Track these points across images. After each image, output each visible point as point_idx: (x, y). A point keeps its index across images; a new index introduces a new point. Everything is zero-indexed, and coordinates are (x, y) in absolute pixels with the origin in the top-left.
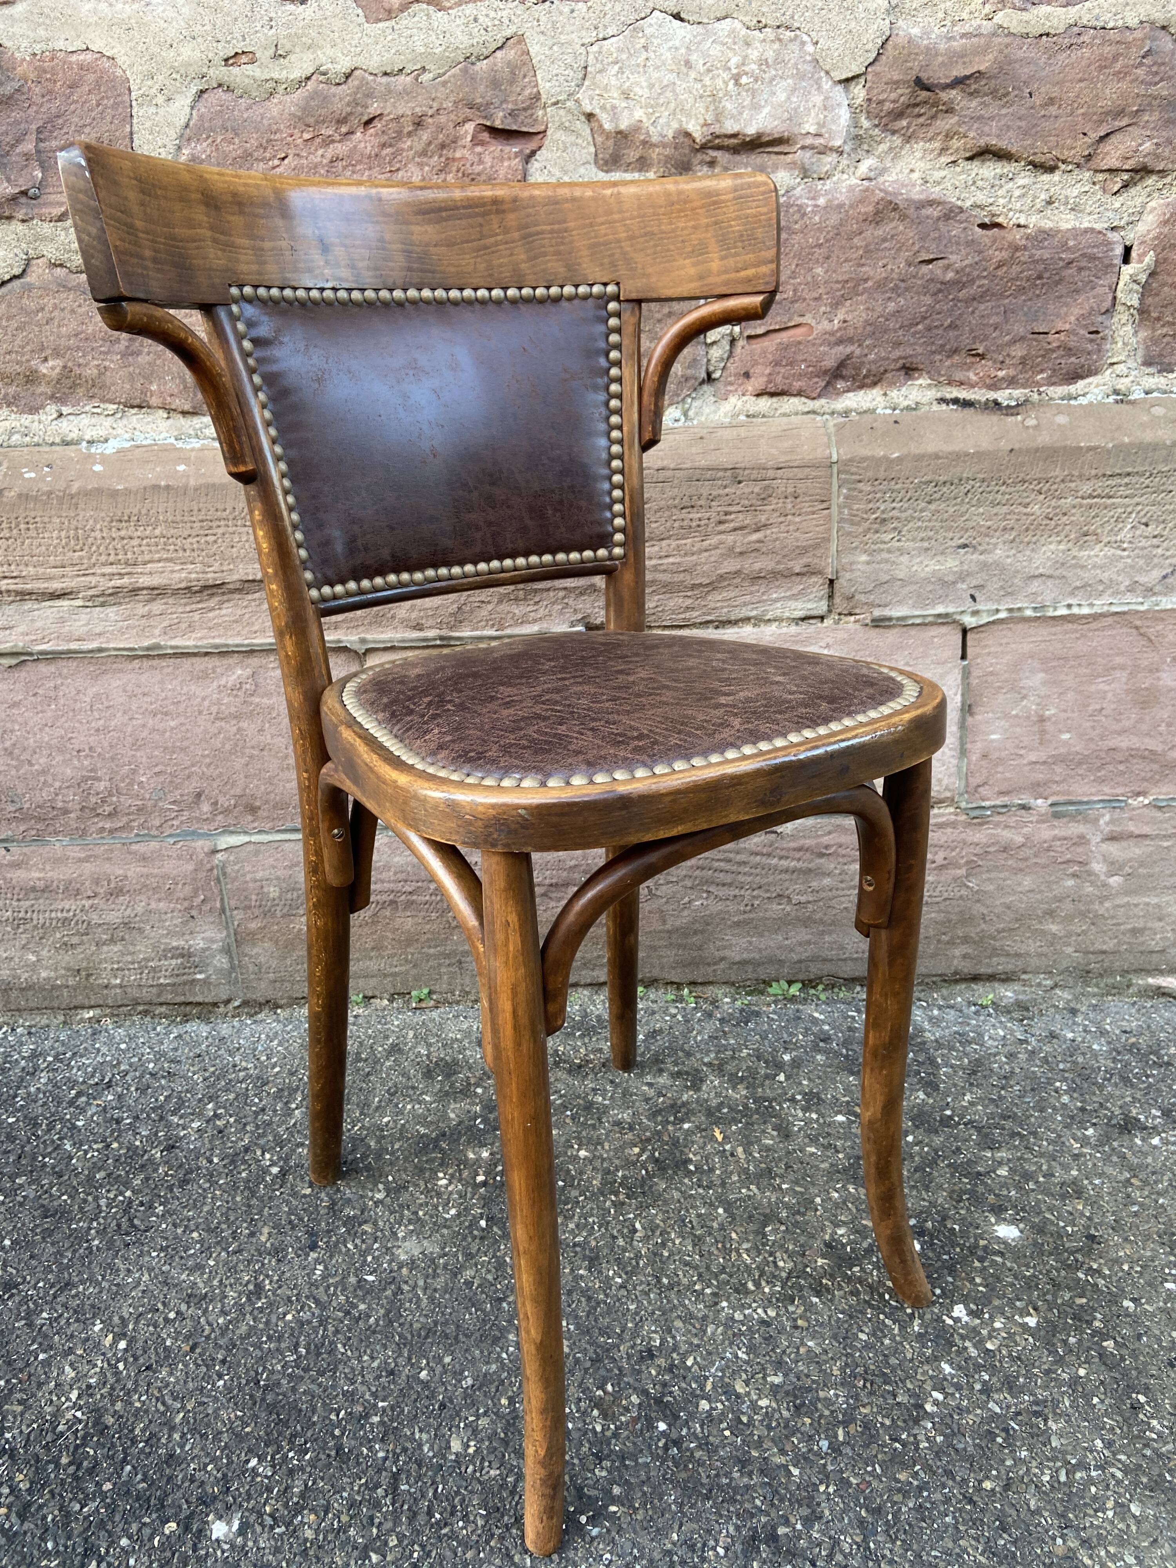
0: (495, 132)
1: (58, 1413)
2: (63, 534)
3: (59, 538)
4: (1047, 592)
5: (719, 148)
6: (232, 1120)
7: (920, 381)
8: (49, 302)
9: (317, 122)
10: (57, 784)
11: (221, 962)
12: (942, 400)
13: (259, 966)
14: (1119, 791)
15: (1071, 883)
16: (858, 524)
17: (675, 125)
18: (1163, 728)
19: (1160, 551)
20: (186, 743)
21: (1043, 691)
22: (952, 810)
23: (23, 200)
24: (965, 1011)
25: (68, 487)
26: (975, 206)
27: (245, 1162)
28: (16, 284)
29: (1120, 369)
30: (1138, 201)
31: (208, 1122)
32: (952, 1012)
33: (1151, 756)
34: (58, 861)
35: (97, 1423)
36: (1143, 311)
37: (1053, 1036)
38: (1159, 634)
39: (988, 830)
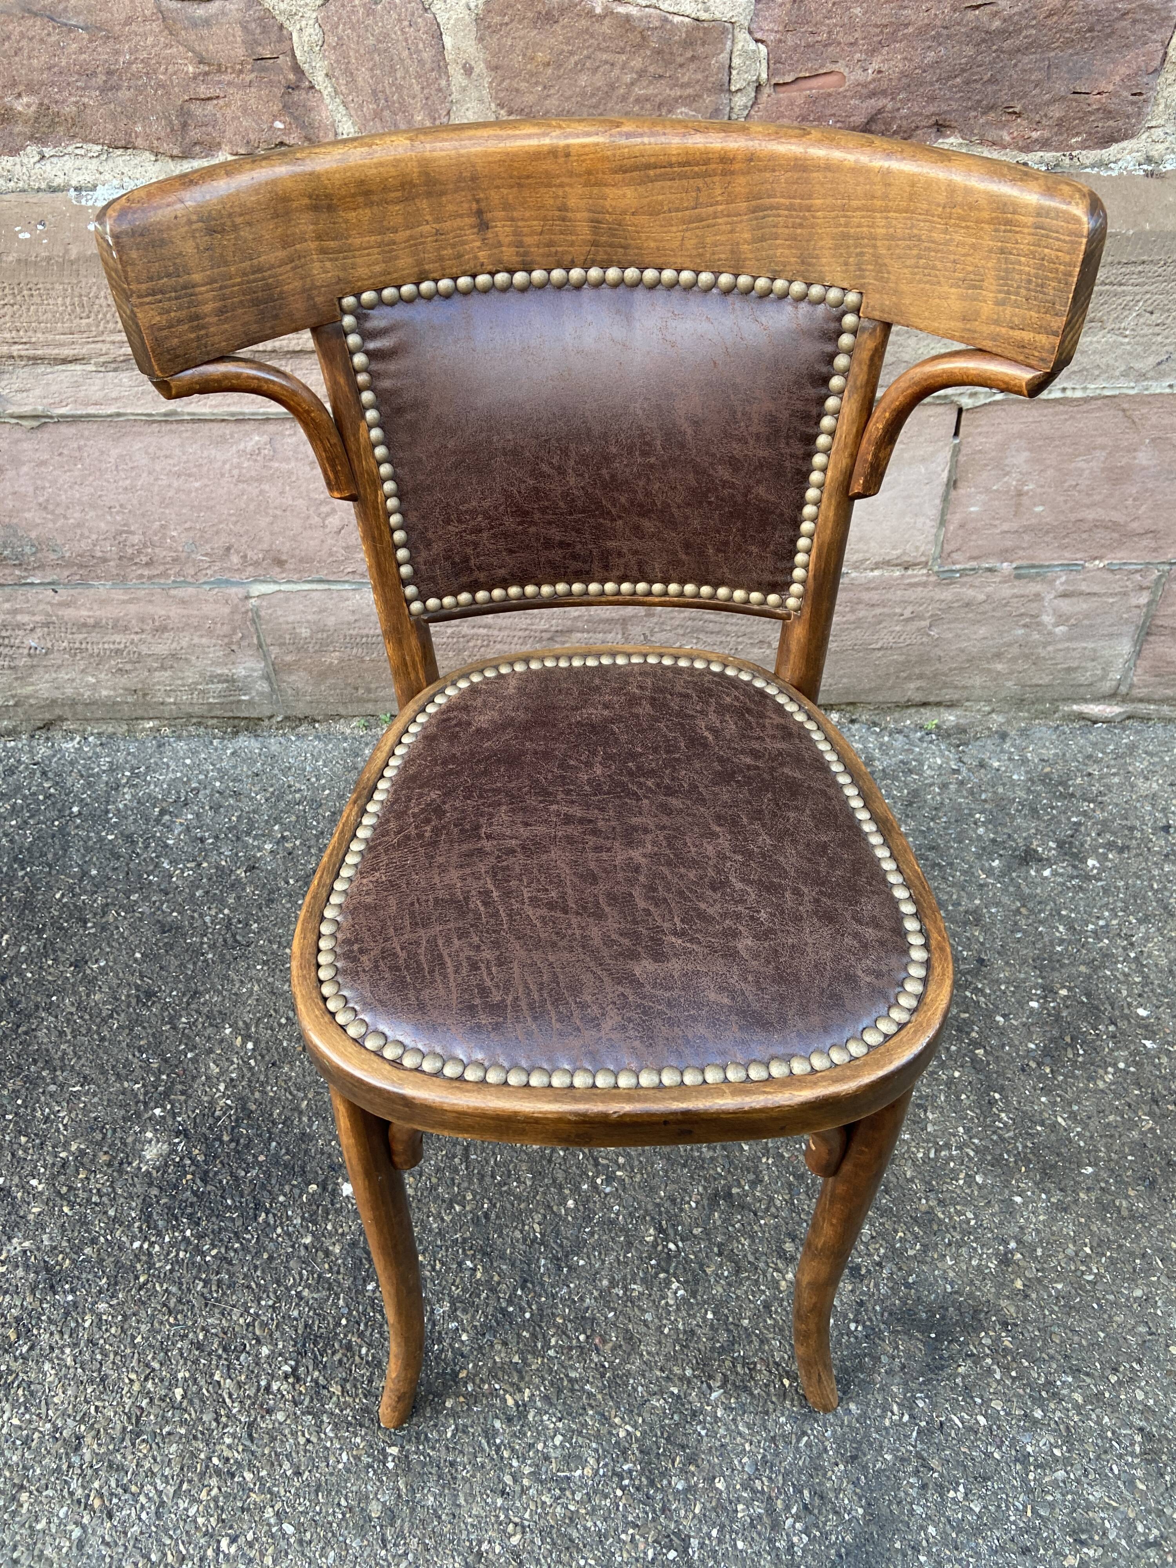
1: (212, 1102)
2: (68, 301)
3: (64, 304)
6: (298, 843)
7: (952, 139)
10: (94, 537)
11: (263, 686)
13: (297, 690)
14: (1078, 556)
15: (1021, 632)
18: (1130, 502)
19: (1159, 339)
20: (211, 503)
21: (1026, 468)
22: (925, 571)
24: (912, 736)
25: (67, 251)
31: (278, 843)
32: (900, 737)
33: (1112, 527)
34: (103, 602)
35: (244, 1108)
37: (982, 765)
38: (1143, 417)
39: (955, 589)
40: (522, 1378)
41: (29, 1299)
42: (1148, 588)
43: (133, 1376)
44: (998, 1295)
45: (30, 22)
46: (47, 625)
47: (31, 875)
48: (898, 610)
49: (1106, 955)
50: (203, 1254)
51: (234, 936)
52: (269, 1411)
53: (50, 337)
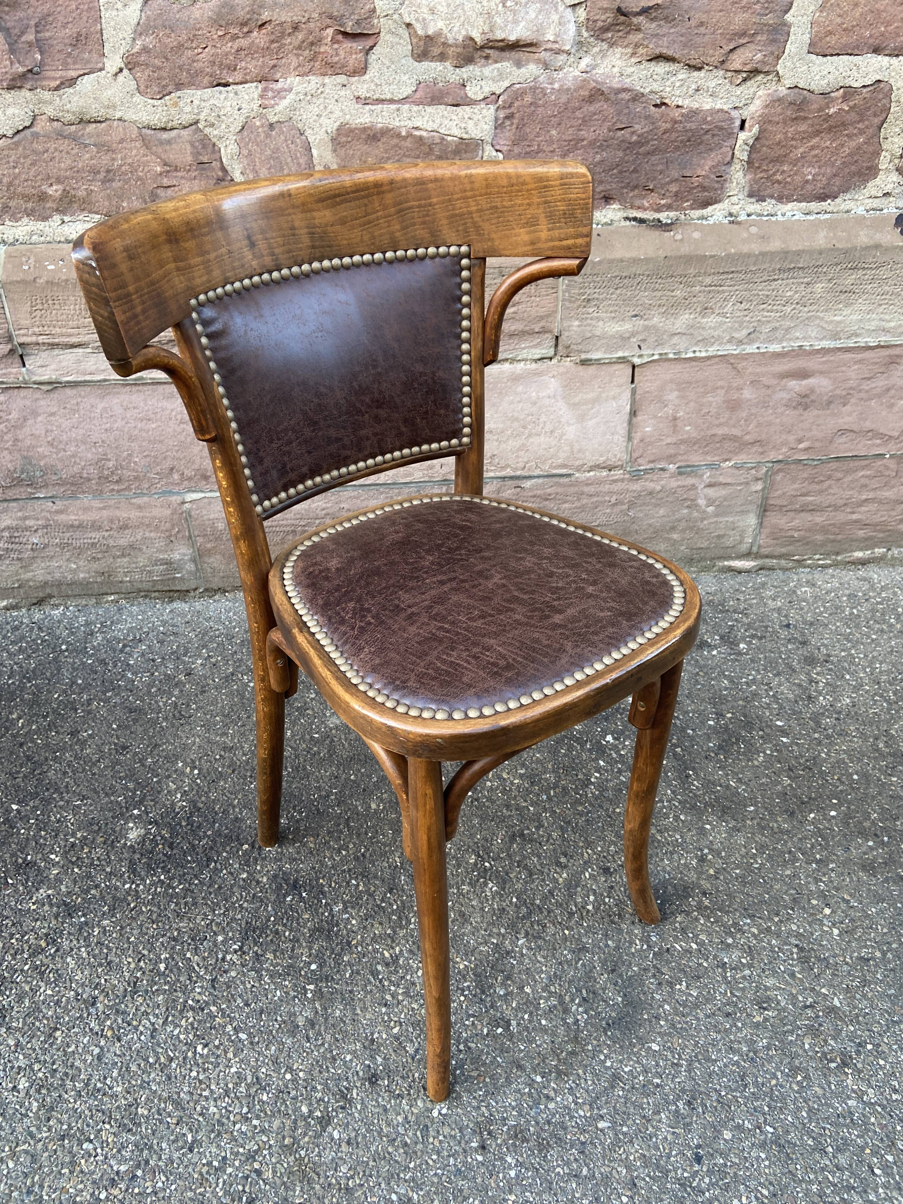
0: (345, 34)
1: (173, 804)
3: (75, 309)
4: (681, 343)
5: (491, 48)
6: (219, 658)
7: (614, 206)
8: (52, 146)
9: (227, 24)
10: (83, 463)
11: (191, 567)
12: (627, 219)
13: (214, 569)
14: (716, 459)
15: (686, 511)
16: (574, 302)
17: (464, 33)
18: (742, 422)
19: (747, 319)
20: (162, 438)
21: (677, 402)
22: (622, 471)
23: (30, 75)
26: (652, 92)
27: (233, 681)
28: (27, 132)
29: (734, 199)
30: (752, 90)
31: (205, 660)
33: (734, 439)
34: (86, 509)
36: (750, 162)
38: (744, 368)
39: (641, 483)
40: (393, 941)
41: (54, 922)
42: (760, 479)
43: (130, 960)
44: (698, 878)
45: (61, 142)
46: (46, 527)
47: (36, 686)
48: (607, 498)
49: (755, 694)
50: (174, 888)
51: (180, 712)
52: (225, 972)
53: (64, 330)
